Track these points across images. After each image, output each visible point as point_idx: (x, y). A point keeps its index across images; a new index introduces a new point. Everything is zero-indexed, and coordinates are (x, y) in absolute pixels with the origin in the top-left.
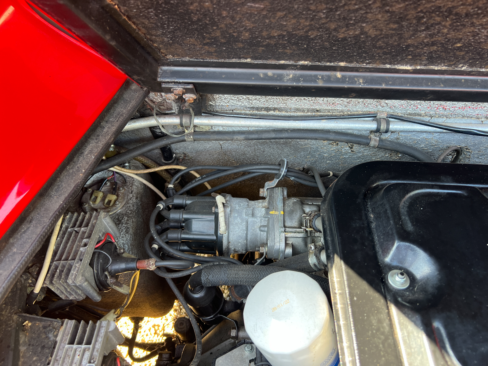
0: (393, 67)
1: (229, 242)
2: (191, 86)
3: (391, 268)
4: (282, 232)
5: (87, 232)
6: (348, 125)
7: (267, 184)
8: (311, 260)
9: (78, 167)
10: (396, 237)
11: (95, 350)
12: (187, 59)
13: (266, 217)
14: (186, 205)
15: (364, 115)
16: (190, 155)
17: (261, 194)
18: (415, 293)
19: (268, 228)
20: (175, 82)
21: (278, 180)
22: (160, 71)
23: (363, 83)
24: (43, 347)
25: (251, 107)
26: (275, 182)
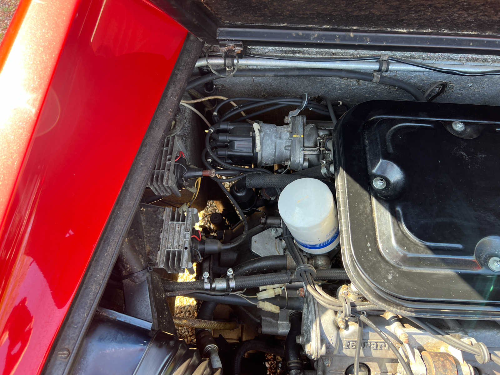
0: (393, 30)
1: (262, 158)
2: (241, 43)
3: (375, 176)
4: (301, 150)
5: (169, 150)
6: (357, 66)
7: (290, 113)
8: (323, 171)
9: (166, 107)
10: (381, 157)
11: (188, 225)
12: (239, 23)
13: (290, 140)
14: (230, 129)
15: (370, 57)
16: (227, 86)
17: (286, 121)
18: (389, 191)
19: (291, 148)
20: (229, 40)
21: (300, 110)
22: (218, 31)
23: (369, 41)
24: (156, 223)
25: (281, 50)
26: (298, 111)
